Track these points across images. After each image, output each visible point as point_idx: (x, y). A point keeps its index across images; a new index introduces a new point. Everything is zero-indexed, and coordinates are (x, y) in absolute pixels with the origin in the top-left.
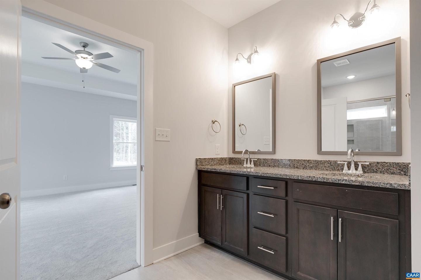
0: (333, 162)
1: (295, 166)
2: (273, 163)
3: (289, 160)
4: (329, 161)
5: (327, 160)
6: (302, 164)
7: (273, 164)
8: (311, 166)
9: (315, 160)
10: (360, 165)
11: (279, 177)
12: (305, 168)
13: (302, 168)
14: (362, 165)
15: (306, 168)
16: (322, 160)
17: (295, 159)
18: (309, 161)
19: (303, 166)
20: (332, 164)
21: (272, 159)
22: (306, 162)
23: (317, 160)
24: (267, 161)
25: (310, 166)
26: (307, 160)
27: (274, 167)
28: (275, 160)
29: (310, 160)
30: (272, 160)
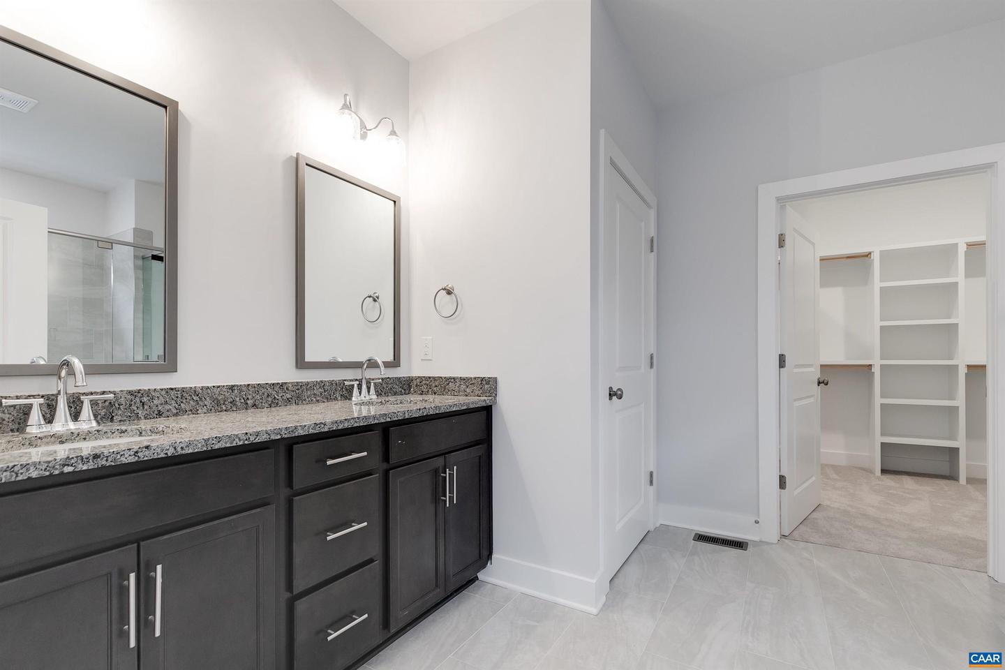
0: (328, 384)
1: (249, 402)
2: (173, 402)
3: (232, 388)
4: (322, 382)
5: (318, 380)
6: (268, 396)
7: (172, 406)
8: (289, 396)
9: (297, 383)
10: (372, 384)
11: (373, 423)
12: (274, 404)
13: (267, 405)
14: (375, 383)
15: (277, 404)
16: (309, 380)
17: (249, 385)
18: (282, 385)
19: (270, 399)
20: (326, 387)
21: (172, 389)
22: (277, 388)
23: (300, 381)
24: (145, 399)
25: (284, 397)
26: (278, 384)
27: (176, 415)
28: (183, 390)
29: (286, 383)
30: (172, 393)
